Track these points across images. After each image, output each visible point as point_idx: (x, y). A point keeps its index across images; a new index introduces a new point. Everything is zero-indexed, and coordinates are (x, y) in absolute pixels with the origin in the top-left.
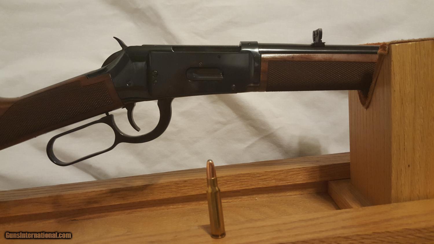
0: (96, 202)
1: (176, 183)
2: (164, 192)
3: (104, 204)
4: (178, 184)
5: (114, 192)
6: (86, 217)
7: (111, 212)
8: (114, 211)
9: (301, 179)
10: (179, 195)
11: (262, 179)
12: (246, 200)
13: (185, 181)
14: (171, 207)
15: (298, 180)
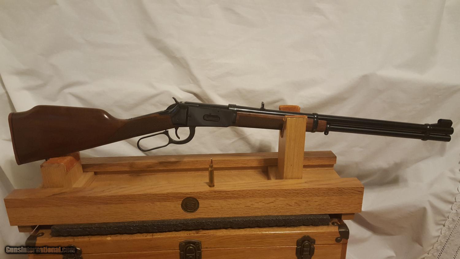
0: (151, 167)
1: (192, 162)
2: (186, 166)
3: (156, 168)
4: (193, 162)
5: (161, 163)
6: (145, 174)
7: (158, 172)
8: (159, 172)
9: (255, 164)
10: (193, 167)
11: (235, 163)
12: (227, 172)
13: (197, 161)
14: (189, 172)
15: (253, 164)
